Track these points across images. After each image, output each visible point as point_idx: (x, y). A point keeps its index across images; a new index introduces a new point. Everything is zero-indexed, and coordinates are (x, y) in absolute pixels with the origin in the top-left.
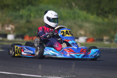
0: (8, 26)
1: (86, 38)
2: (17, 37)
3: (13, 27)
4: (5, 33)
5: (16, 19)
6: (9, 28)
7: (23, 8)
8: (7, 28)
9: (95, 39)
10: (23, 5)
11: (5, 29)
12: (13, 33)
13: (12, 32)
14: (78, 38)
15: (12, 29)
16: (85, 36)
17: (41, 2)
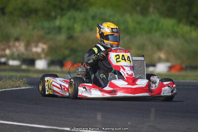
0: (36, 46)
1: (168, 64)
2: (51, 63)
3: (45, 46)
4: (31, 57)
5: (49, 33)
6: (38, 49)
7: (62, 16)
8: (34, 50)
9: (184, 66)
10: (62, 10)
11: (31, 50)
12: (45, 58)
13: (43, 56)
14: (154, 65)
15: (43, 50)
16: (167, 60)
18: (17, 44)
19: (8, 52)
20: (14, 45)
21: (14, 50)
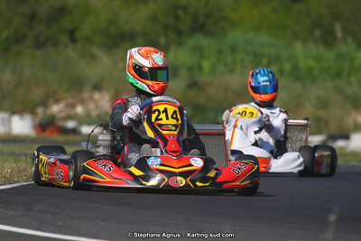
7: (180, 44)
14: (346, 137)
17: (234, 25)
18: (97, 96)
19: (79, 109)
20: (91, 98)
21: (92, 106)
